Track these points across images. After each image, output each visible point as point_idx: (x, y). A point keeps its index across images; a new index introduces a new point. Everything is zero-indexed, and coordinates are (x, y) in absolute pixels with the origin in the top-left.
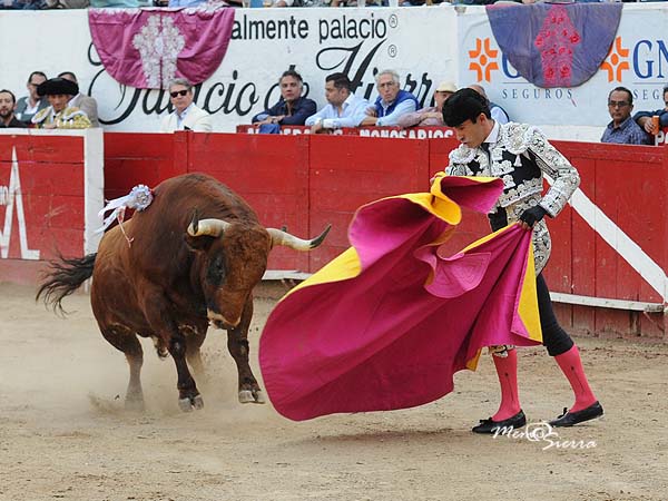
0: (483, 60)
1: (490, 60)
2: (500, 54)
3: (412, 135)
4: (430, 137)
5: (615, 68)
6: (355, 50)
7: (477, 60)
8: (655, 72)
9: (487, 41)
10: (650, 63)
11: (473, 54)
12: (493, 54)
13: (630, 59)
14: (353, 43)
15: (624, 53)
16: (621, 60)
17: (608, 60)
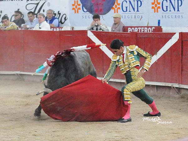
0: (76, 7)
1: (78, 7)
2: (81, 5)
3: (55, 30)
4: (60, 30)
5: (116, 9)
6: (38, 4)
7: (74, 7)
8: (128, 10)
9: (77, 1)
10: (127, 7)
11: (73, 5)
12: (79, 5)
13: (120, 6)
14: (37, 2)
15: (119, 4)
16: (118, 6)
17: (114, 6)
